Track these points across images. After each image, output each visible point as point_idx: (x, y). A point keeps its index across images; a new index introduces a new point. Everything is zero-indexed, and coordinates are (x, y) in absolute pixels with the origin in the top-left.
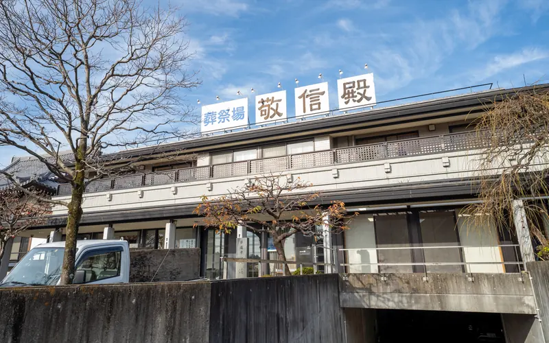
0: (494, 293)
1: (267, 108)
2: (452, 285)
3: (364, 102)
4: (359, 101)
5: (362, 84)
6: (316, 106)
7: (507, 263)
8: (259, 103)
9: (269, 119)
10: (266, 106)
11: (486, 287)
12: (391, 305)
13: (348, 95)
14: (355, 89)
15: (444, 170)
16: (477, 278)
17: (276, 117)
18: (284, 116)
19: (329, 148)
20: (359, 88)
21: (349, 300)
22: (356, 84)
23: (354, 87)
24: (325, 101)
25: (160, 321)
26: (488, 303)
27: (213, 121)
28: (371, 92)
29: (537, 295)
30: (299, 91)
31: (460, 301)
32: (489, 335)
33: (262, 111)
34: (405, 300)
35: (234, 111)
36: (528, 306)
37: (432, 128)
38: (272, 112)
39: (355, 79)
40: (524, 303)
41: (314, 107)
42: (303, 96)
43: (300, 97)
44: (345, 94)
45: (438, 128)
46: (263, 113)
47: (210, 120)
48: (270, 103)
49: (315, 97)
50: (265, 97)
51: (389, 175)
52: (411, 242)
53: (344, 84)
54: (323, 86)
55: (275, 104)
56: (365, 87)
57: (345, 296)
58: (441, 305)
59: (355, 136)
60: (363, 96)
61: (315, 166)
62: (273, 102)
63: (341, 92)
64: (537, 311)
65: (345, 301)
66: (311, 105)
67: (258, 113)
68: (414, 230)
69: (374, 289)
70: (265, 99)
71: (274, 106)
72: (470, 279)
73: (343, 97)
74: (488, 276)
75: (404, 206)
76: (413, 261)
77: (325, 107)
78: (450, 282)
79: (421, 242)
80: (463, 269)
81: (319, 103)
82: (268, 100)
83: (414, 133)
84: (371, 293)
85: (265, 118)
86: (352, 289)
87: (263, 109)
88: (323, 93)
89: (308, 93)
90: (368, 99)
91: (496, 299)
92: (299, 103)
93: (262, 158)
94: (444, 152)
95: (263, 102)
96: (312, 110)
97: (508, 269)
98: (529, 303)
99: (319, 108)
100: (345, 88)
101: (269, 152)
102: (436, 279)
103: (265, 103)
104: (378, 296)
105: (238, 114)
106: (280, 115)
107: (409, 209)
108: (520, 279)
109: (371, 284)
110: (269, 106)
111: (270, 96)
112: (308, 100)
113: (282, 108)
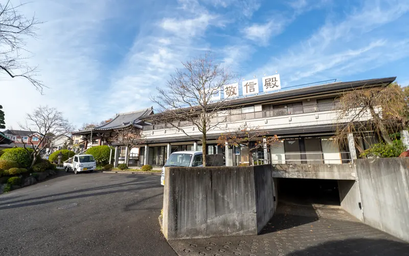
0: (339, 171)
1: (229, 91)
2: (320, 168)
3: (275, 88)
4: (273, 87)
5: (274, 80)
6: (253, 90)
7: (343, 160)
8: (226, 88)
9: (231, 96)
11: (335, 169)
12: (295, 177)
13: (267, 84)
14: (271, 82)
15: (316, 120)
16: (332, 166)
18: (238, 95)
19: (261, 110)
20: (273, 81)
21: (276, 175)
22: (271, 80)
24: (256, 86)
25: (242, 178)
26: (337, 175)
28: (278, 83)
29: (357, 172)
31: (324, 175)
32: (329, 190)
34: (301, 175)
36: (353, 177)
37: (308, 100)
38: (232, 93)
39: (271, 77)
40: (351, 176)
41: (251, 90)
42: (246, 85)
44: (266, 84)
45: (312, 100)
46: (228, 93)
49: (252, 86)
50: (228, 86)
51: (291, 122)
52: (301, 151)
53: (266, 80)
54: (256, 81)
55: (233, 89)
57: (274, 173)
58: (316, 176)
59: (272, 104)
60: (275, 85)
61: (255, 118)
63: (264, 84)
64: (357, 179)
65: (274, 175)
67: (225, 93)
68: (302, 146)
69: (287, 170)
71: (232, 90)
72: (329, 166)
74: (336, 165)
75: (298, 136)
76: (301, 159)
77: (257, 91)
78: (320, 167)
79: (305, 151)
80: (324, 162)
81: (254, 89)
82: (230, 87)
83: (300, 103)
84: (286, 171)
85: (229, 96)
86: (278, 170)
87: (227, 91)
88: (256, 84)
89: (248, 84)
90: (277, 86)
91: (339, 174)
92: (244, 89)
93: (230, 114)
94: (316, 112)
96: (250, 92)
97: (343, 162)
98: (353, 175)
100: (266, 82)
101: (234, 112)
102: (314, 166)
103: (229, 89)
104: (289, 173)
106: (235, 94)
107: (300, 137)
108: (350, 166)
109: (286, 169)
111: (230, 85)
112: (248, 87)
113: (237, 91)
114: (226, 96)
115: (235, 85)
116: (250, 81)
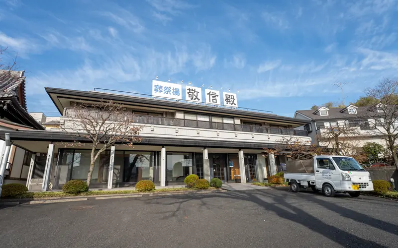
3: (233, 105)
4: (231, 104)
5: (232, 97)
9: (193, 100)
10: (191, 93)
13: (228, 100)
14: (230, 98)
17: (197, 100)
19: (240, 124)
22: (230, 96)
24: (218, 98)
27: (160, 91)
30: (207, 91)
35: (173, 89)
38: (194, 97)
39: (230, 94)
41: (214, 101)
42: (209, 94)
43: (208, 94)
46: (190, 96)
47: (158, 90)
48: (193, 92)
49: (215, 96)
53: (226, 95)
56: (233, 99)
60: (233, 103)
62: (195, 92)
63: (225, 98)
66: (213, 100)
70: (191, 89)
73: (226, 100)
77: (219, 102)
81: (216, 100)
82: (192, 90)
85: (192, 99)
88: (218, 96)
89: (211, 93)
90: (235, 105)
92: (207, 97)
95: (189, 90)
99: (216, 102)
100: (226, 97)
101: (215, 119)
105: (176, 92)
106: (199, 100)
110: (193, 93)
111: (194, 88)
112: (211, 96)
113: (200, 96)
114: (188, 98)
116: (212, 91)
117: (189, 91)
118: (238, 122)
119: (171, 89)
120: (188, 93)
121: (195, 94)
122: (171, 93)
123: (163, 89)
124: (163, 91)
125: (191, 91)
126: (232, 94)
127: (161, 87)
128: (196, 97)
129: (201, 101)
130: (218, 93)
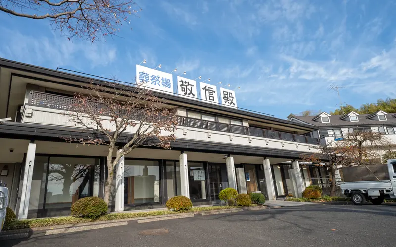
3: (232, 105)
4: (230, 104)
5: (231, 95)
8: (180, 81)
9: (187, 95)
10: (185, 86)
13: (226, 98)
14: (228, 96)
17: (191, 95)
19: (249, 127)
23: (227, 95)
24: (215, 95)
27: (147, 81)
30: (202, 85)
33: (182, 88)
35: (163, 79)
38: (188, 92)
39: (228, 91)
43: (203, 89)
46: (183, 90)
47: (144, 78)
48: (187, 84)
49: (211, 92)
50: (184, 79)
53: (224, 92)
56: (232, 97)
60: (232, 102)
62: (188, 85)
63: (222, 96)
66: (210, 96)
67: (180, 88)
70: (184, 81)
73: (224, 98)
77: (216, 100)
81: (213, 97)
82: (185, 82)
85: (185, 94)
87: (183, 87)
88: (215, 92)
89: (207, 88)
90: (234, 104)
92: (203, 92)
96: (210, 99)
99: (213, 100)
100: (224, 94)
105: (166, 83)
106: (193, 95)
110: (186, 86)
111: (187, 80)
112: (207, 92)
113: (194, 91)
114: (181, 92)
115: (192, 82)
116: (209, 86)
117: (181, 83)
118: (246, 124)
119: (160, 79)
120: (181, 86)
121: (189, 87)
122: (160, 84)
123: (150, 78)
124: (150, 80)
125: (184, 84)
126: (231, 91)
127: (147, 75)
128: (191, 93)
129: (196, 96)
130: (214, 88)
